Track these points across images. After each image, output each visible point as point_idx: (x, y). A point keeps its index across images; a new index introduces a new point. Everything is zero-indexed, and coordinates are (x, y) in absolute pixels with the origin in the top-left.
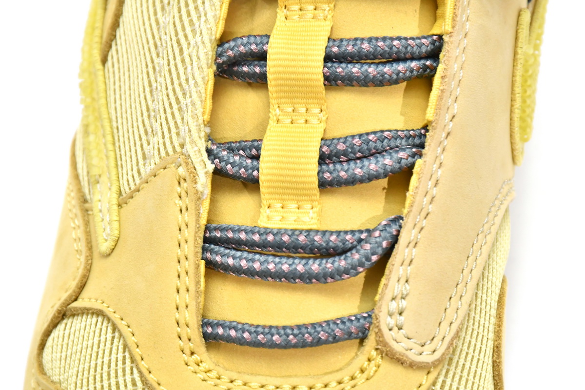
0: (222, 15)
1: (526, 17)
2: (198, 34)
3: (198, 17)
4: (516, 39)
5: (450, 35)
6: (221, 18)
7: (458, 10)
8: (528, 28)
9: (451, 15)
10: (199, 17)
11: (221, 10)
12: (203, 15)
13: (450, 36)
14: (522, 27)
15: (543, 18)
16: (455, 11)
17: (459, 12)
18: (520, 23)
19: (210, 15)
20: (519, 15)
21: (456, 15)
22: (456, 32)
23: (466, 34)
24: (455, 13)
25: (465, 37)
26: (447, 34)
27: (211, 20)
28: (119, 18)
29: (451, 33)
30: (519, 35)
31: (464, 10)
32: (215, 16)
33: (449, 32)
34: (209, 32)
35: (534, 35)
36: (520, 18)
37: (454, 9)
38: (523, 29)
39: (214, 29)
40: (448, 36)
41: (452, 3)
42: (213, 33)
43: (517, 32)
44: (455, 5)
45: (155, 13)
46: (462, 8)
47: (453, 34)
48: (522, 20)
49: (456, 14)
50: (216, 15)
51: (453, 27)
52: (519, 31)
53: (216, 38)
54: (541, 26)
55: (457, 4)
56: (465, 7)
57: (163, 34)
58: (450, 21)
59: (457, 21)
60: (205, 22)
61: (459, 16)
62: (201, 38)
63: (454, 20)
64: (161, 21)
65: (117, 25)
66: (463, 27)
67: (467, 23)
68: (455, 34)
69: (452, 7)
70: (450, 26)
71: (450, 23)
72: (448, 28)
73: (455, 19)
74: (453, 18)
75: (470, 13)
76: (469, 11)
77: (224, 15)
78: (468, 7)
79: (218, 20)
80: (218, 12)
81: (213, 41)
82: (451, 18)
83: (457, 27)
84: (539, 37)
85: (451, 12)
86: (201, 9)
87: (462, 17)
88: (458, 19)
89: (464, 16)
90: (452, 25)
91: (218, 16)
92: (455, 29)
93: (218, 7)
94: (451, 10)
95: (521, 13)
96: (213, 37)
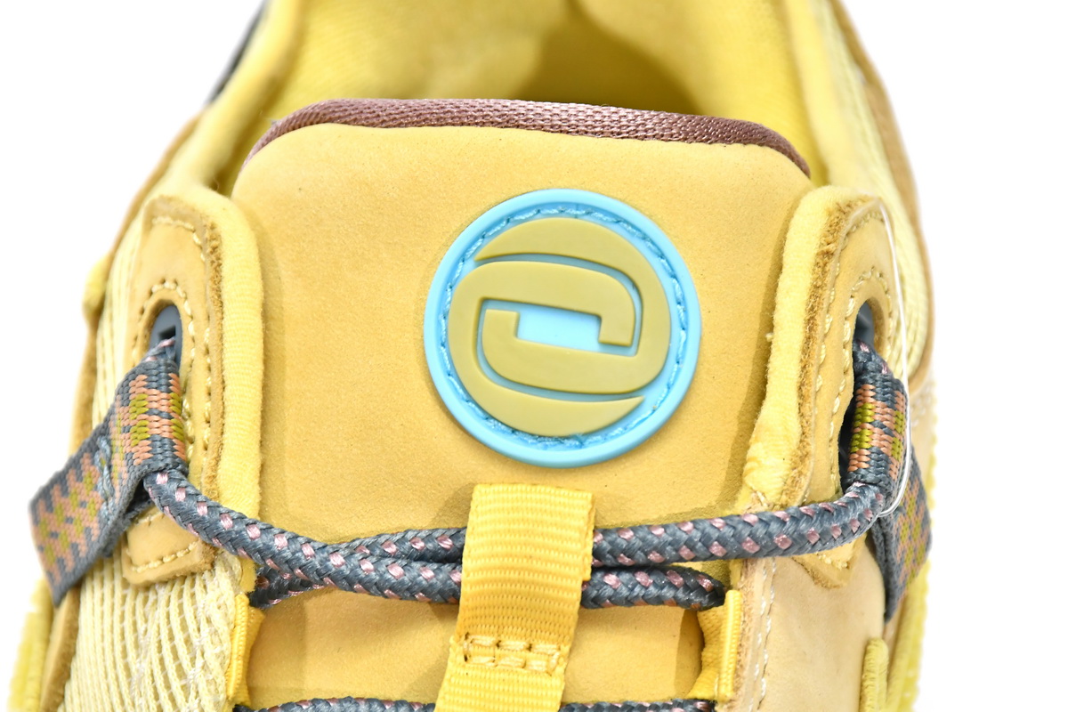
0: (235, 650)
1: (880, 654)
2: (193, 694)
3: (191, 659)
4: (861, 699)
5: (729, 705)
6: (235, 656)
7: (746, 655)
8: (884, 676)
9: (732, 666)
10: (193, 660)
11: (232, 639)
12: (198, 654)
13: (730, 708)
14: (872, 675)
15: (917, 647)
16: (739, 658)
17: (747, 660)
18: (867, 667)
19: (211, 652)
20: (866, 652)
21: (741, 666)
22: (742, 699)
23: (760, 702)
24: (739, 661)
25: (758, 708)
26: (724, 702)
27: (214, 664)
28: (70, 661)
29: (731, 701)
30: (866, 691)
31: (758, 655)
32: (220, 655)
33: (727, 699)
34: (212, 688)
35: (898, 683)
36: (867, 658)
37: (738, 653)
38: (873, 679)
39: (221, 679)
40: (725, 706)
41: (734, 641)
42: (221, 688)
43: (861, 685)
44: (740, 645)
45: (125, 655)
46: (753, 651)
47: (735, 703)
48: (872, 661)
49: (742, 663)
50: (222, 652)
51: (736, 689)
52: (865, 684)
53: (227, 698)
54: (914, 664)
55: (744, 643)
56: (759, 648)
57: (136, 693)
58: (730, 677)
59: (744, 678)
60: (203, 668)
61: (747, 668)
62: (197, 701)
63: (738, 676)
64: (133, 670)
65: (66, 674)
66: (754, 689)
67: (763, 680)
68: (738, 704)
69: (734, 650)
70: (730, 687)
71: (730, 682)
72: (726, 691)
73: (739, 673)
74: (736, 670)
75: (768, 659)
76: (766, 656)
77: (239, 651)
78: (765, 647)
79: (228, 661)
80: (226, 645)
81: (222, 704)
82: (731, 671)
83: (743, 690)
84: (911, 684)
85: (732, 660)
86: (195, 640)
87: (752, 670)
88: (745, 673)
89: (757, 666)
90: (733, 685)
91: (227, 653)
92: (739, 693)
93: (225, 637)
94: (732, 655)
95: (869, 648)
96: (222, 697)
